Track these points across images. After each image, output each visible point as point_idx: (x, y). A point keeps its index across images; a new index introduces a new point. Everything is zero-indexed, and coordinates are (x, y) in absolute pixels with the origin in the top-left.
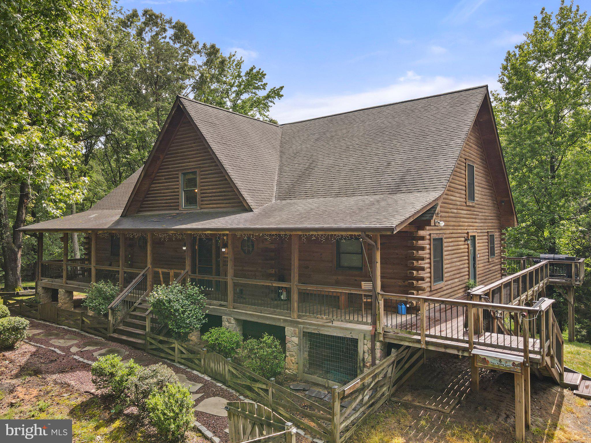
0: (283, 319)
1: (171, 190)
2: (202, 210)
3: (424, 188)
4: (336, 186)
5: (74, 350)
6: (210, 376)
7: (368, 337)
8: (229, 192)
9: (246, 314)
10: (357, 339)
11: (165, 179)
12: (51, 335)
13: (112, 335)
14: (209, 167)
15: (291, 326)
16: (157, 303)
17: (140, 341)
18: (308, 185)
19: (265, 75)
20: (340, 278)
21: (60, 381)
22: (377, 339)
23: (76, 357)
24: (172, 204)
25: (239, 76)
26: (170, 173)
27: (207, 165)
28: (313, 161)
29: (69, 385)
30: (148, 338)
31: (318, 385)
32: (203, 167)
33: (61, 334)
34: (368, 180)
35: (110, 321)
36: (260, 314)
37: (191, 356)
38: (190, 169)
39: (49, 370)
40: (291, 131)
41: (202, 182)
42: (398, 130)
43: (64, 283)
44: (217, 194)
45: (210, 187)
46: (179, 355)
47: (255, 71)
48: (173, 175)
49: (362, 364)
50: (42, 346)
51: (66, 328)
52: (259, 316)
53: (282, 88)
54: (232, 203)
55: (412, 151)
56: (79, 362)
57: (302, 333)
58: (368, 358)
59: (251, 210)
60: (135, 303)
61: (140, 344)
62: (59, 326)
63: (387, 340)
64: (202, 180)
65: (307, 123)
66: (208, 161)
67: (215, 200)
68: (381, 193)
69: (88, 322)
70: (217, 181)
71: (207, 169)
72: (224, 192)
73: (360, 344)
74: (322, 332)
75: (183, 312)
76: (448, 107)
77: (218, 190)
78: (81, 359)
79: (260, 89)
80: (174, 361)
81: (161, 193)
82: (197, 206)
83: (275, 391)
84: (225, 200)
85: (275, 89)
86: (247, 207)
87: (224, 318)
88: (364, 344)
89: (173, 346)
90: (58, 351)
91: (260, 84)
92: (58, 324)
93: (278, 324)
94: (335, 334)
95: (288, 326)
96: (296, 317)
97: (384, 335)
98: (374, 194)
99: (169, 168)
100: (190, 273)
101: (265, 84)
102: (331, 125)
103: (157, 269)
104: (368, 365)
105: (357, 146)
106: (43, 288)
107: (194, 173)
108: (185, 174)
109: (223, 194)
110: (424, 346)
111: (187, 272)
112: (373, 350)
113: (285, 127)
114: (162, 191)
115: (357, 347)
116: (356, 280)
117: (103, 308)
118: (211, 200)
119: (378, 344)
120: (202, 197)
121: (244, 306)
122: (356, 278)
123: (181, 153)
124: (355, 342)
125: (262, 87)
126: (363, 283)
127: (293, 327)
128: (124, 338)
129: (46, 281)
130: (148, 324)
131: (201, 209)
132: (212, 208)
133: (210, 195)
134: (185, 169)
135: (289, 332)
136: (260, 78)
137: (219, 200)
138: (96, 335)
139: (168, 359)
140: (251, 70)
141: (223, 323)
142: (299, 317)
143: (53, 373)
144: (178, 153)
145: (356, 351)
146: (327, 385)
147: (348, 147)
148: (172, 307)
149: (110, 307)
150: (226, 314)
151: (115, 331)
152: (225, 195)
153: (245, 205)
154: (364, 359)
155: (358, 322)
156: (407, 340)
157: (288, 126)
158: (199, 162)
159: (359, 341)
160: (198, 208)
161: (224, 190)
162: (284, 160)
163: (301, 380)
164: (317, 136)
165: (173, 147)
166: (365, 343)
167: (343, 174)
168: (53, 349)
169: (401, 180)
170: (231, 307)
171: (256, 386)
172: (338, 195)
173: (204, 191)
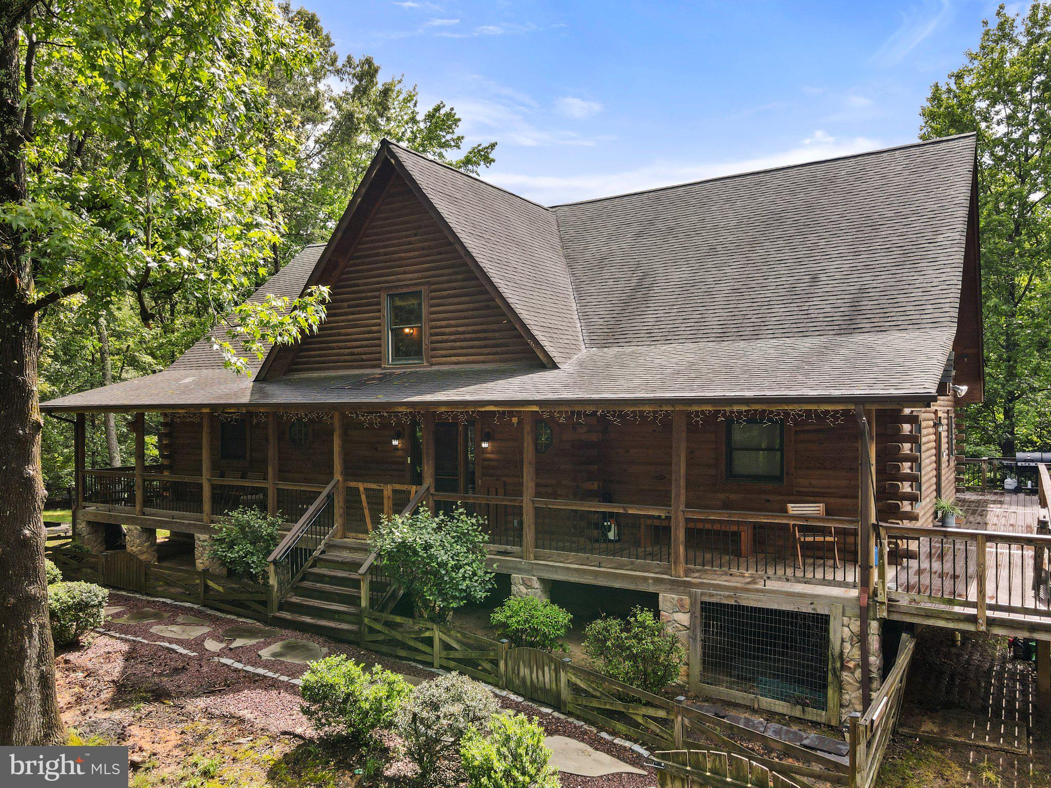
0: (652, 578)
1: (362, 329)
2: (435, 368)
3: (910, 322)
4: (713, 321)
5: (212, 645)
6: (519, 695)
7: (853, 611)
8: (494, 331)
9: (568, 569)
10: (826, 616)
11: (349, 307)
12: (145, 616)
13: (278, 614)
14: (448, 282)
15: (671, 591)
16: (398, 551)
17: (345, 626)
18: (650, 319)
19: (459, 120)
20: (733, 497)
21: (218, 712)
22: (871, 614)
23: (224, 660)
24: (364, 357)
25: (413, 120)
26: (360, 295)
27: (445, 278)
28: (645, 275)
29: (241, 720)
30: (366, 620)
31: (736, 705)
32: (435, 283)
33: (166, 615)
34: (778, 309)
35: (273, 586)
36: (598, 569)
37: (474, 654)
38: (407, 286)
39: (183, 689)
40: (575, 218)
41: (432, 313)
42: (811, 215)
43: (137, 512)
44: (467, 336)
45: (452, 322)
46: (444, 654)
47: (443, 111)
48: (367, 298)
49: (838, 665)
50: (139, 639)
51: (169, 601)
52: (596, 574)
53: (493, 146)
54: (502, 354)
55: (857, 253)
56: (236, 670)
57: (699, 605)
58: (852, 653)
59: (555, 366)
60: (314, 551)
61: (347, 631)
62: (152, 599)
63: (895, 617)
64: (434, 309)
65: (605, 203)
66: (447, 271)
67: (462, 348)
68: (817, 333)
69: (221, 589)
70: (467, 310)
71: (445, 285)
72: (485, 331)
73: (834, 625)
74: (744, 603)
75: (457, 568)
76: (906, 173)
77: (470, 328)
78: (239, 666)
79: (450, 146)
80: (431, 665)
81: (339, 334)
82: (422, 359)
83: (691, 722)
84: (485, 347)
85: (480, 148)
86: (544, 360)
87: (516, 577)
88: (843, 625)
89: (427, 634)
90: (181, 650)
91: (449, 137)
92: (147, 595)
93: (642, 587)
94: (775, 607)
95: (664, 592)
96: (682, 573)
97: (889, 606)
98: (801, 334)
99: (358, 285)
100: (432, 491)
101: (460, 138)
102: (660, 207)
103: (353, 484)
104: (851, 665)
105: (732, 247)
106: (89, 523)
107: (418, 295)
108: (392, 296)
109: (482, 335)
110: (983, 628)
111: (428, 489)
112: (862, 638)
113: (560, 212)
114: (343, 331)
115: (827, 630)
116: (768, 501)
117: (253, 562)
118: (453, 348)
119: (874, 626)
120: (432, 342)
121: (558, 555)
122: (767, 497)
123: (386, 254)
124: (823, 621)
125: (453, 144)
126: (789, 505)
127: (678, 593)
128: (308, 620)
129: (93, 509)
130: (364, 594)
131: (432, 365)
132: (456, 363)
133: (452, 337)
134: (396, 287)
135: (668, 604)
136: (450, 127)
137: (472, 347)
138: (239, 615)
139: (415, 661)
140: (437, 109)
141: (514, 588)
142: (687, 573)
143: (193, 695)
144: (378, 255)
145: (826, 640)
146: (756, 706)
147: (713, 248)
148: (431, 557)
149: (271, 558)
150: (520, 571)
151: (281, 608)
152: (486, 339)
153: (541, 356)
154: (842, 653)
155: (824, 582)
156: (943, 615)
157: (566, 209)
158: (426, 274)
159: (832, 619)
160: (425, 364)
161: (485, 327)
162: (579, 274)
163: (697, 696)
164: (636, 228)
165: (366, 243)
166: (846, 623)
167: (719, 298)
168: (167, 644)
169: (854, 308)
170: (532, 556)
171: (639, 713)
172: (722, 337)
173: (437, 330)
